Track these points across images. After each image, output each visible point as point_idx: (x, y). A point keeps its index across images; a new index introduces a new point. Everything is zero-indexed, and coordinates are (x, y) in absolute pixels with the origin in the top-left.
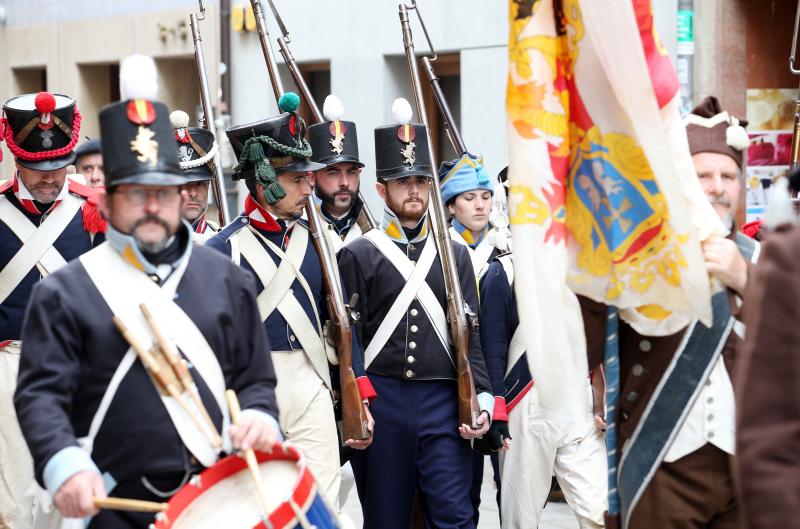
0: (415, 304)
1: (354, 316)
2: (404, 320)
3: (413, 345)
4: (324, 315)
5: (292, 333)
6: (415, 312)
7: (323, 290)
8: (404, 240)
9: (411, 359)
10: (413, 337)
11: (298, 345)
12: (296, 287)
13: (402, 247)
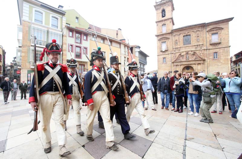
0: (118, 83)
1: (112, 84)
2: (117, 85)
3: (119, 89)
4: (107, 84)
5: (102, 88)
6: (118, 84)
7: (106, 80)
8: (116, 73)
9: (118, 91)
10: (118, 88)
11: (104, 90)
12: (103, 80)
13: (116, 74)
